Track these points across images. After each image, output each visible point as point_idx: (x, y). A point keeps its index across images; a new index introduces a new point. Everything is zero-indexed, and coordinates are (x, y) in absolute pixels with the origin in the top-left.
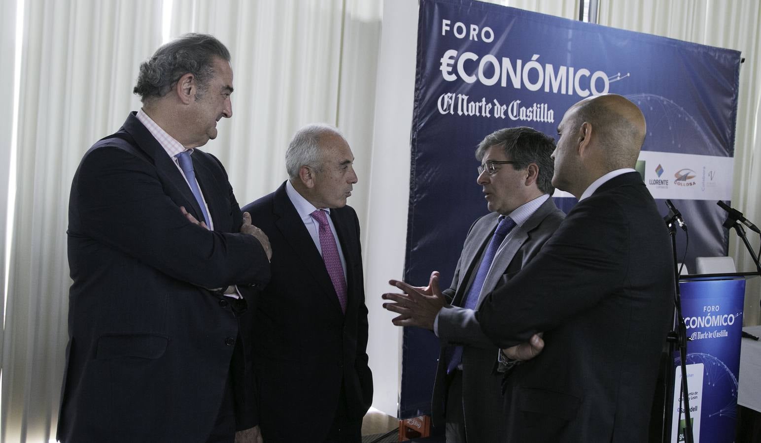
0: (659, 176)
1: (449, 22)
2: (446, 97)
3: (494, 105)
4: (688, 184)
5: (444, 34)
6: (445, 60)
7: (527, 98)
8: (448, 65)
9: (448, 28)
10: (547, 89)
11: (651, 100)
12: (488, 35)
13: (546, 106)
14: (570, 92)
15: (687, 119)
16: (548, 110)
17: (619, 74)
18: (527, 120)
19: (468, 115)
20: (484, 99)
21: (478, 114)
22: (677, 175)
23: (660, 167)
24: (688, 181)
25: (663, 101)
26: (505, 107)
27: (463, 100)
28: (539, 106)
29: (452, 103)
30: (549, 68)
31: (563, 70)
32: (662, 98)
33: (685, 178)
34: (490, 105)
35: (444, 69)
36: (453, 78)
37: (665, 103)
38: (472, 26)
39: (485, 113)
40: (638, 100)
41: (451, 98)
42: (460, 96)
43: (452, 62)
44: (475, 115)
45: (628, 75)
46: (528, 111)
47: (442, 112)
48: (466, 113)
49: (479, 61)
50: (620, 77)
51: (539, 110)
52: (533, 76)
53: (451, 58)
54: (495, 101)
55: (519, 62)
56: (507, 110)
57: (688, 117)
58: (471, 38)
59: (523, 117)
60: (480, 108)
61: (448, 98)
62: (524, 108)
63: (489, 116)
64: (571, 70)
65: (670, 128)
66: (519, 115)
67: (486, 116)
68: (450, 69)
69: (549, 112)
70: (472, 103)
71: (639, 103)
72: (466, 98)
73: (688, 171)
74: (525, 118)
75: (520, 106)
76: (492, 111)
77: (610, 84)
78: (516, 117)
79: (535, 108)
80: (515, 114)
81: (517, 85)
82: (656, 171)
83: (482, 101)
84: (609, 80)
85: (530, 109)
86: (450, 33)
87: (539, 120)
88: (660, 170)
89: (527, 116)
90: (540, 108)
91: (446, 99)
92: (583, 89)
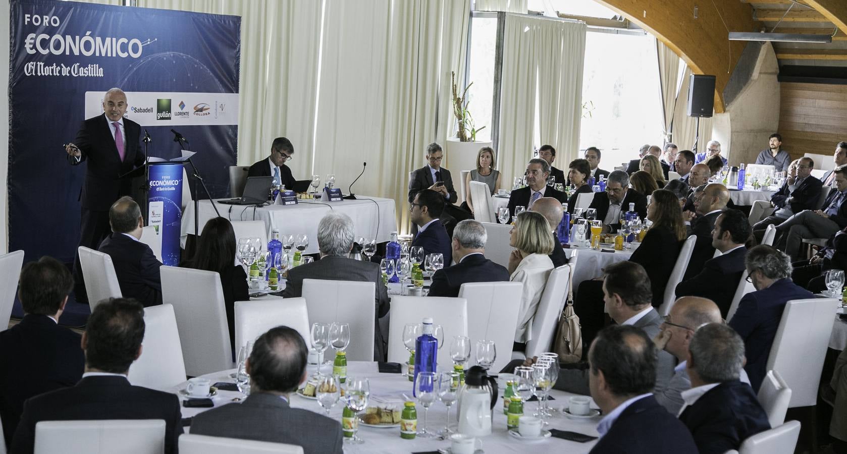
0: (182, 110)
1: (29, 16)
2: (30, 64)
3: (61, 67)
4: (204, 114)
5: (26, 24)
6: (28, 41)
7: (84, 61)
8: (30, 44)
9: (29, 20)
10: (97, 54)
11: (174, 56)
12: (55, 21)
13: (97, 65)
14: (114, 55)
15: (201, 68)
16: (99, 68)
17: (149, 40)
18: (84, 76)
19: (45, 75)
20: (55, 64)
21: (51, 74)
22: (195, 108)
23: (182, 103)
24: (204, 112)
25: (182, 56)
26: (69, 68)
27: (41, 65)
28: (92, 66)
29: (34, 68)
30: (99, 39)
31: (108, 40)
32: (182, 54)
33: (201, 110)
34: (59, 68)
35: (28, 46)
36: (34, 51)
37: (184, 57)
38: (45, 17)
39: (56, 73)
40: (164, 57)
41: (33, 65)
42: (38, 63)
43: (32, 41)
44: (49, 75)
45: (156, 39)
46: (85, 70)
47: (28, 75)
48: (43, 74)
49: (50, 39)
50: (150, 42)
51: (92, 68)
52: (88, 46)
53: (31, 39)
54: (62, 65)
55: (77, 38)
56: (70, 70)
57: (202, 66)
58: (44, 25)
59: (81, 74)
60: (52, 70)
61: (31, 65)
62: (82, 68)
63: (58, 75)
64: (114, 39)
65: (189, 75)
66: (79, 73)
67: (56, 75)
68: (31, 46)
69: (100, 70)
70: (47, 67)
71: (165, 59)
72: (42, 64)
73: (203, 105)
74: (83, 75)
75: (79, 67)
76: (60, 72)
77: (143, 47)
78: (77, 74)
79: (89, 67)
80: (76, 73)
81: (76, 53)
82: (180, 106)
83: (53, 66)
84: (142, 44)
85: (86, 68)
86: (30, 23)
87: (92, 75)
88: (182, 105)
89: (84, 73)
90: (93, 67)
91: (30, 66)
92: (123, 52)
